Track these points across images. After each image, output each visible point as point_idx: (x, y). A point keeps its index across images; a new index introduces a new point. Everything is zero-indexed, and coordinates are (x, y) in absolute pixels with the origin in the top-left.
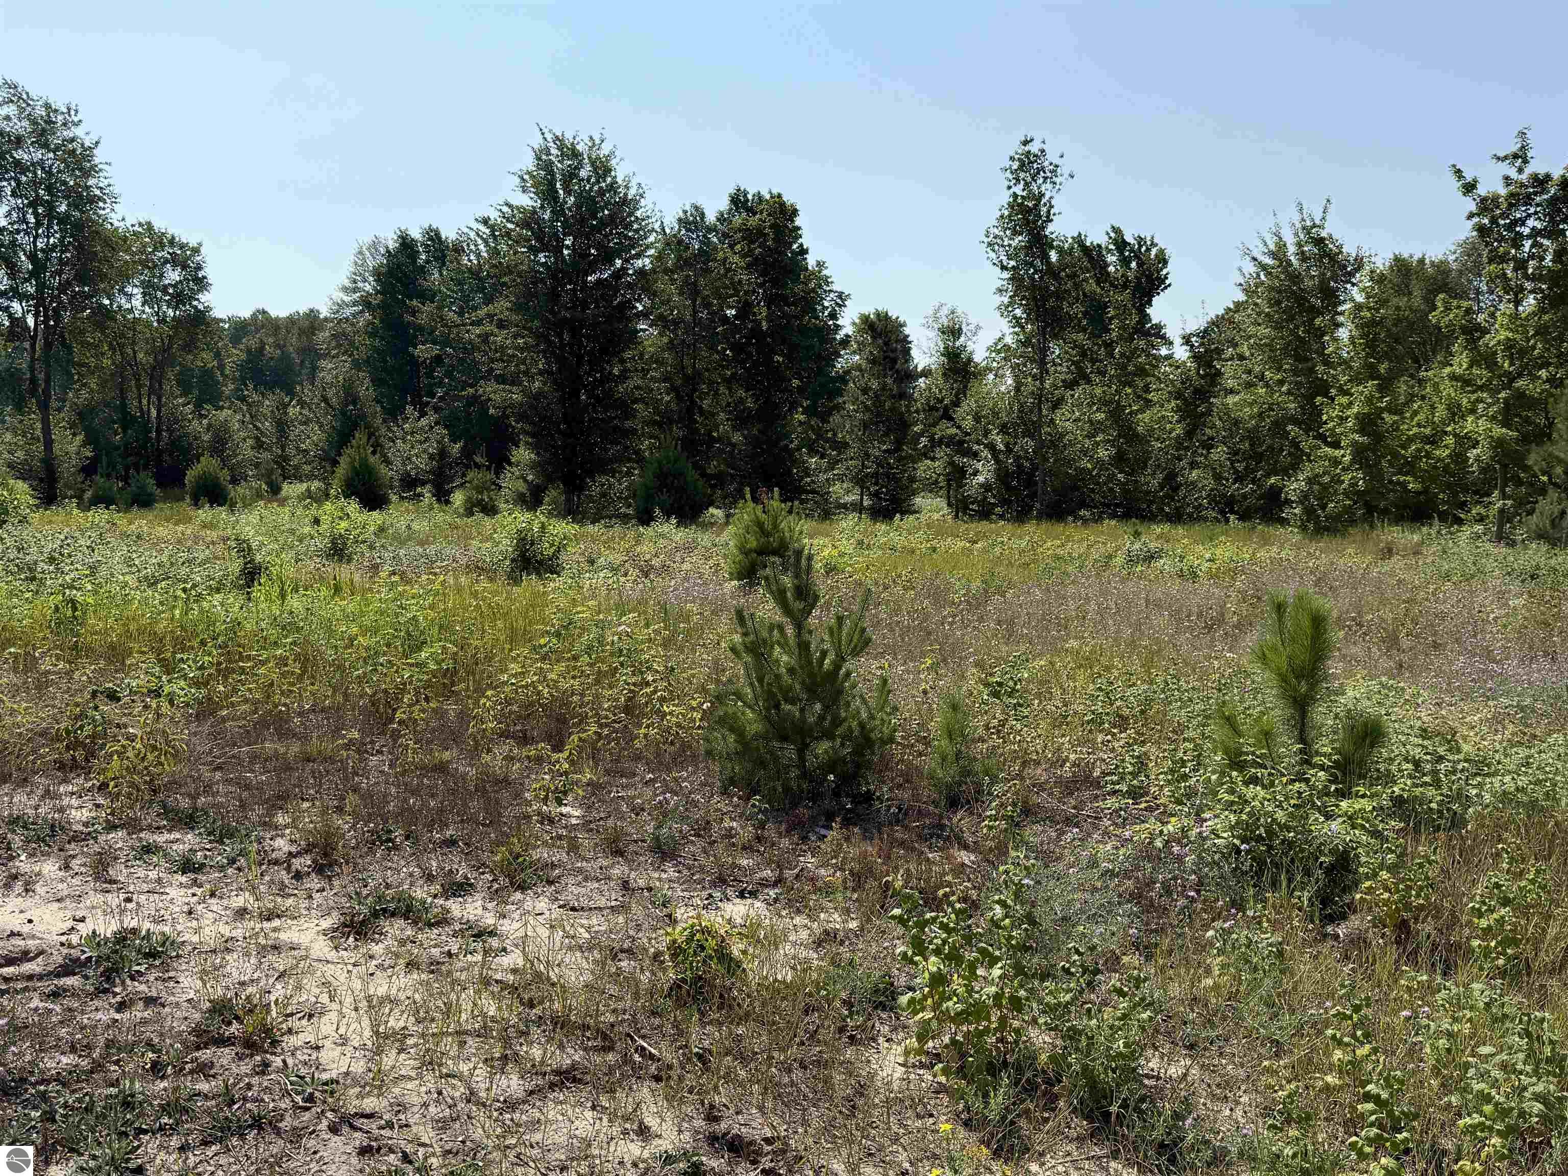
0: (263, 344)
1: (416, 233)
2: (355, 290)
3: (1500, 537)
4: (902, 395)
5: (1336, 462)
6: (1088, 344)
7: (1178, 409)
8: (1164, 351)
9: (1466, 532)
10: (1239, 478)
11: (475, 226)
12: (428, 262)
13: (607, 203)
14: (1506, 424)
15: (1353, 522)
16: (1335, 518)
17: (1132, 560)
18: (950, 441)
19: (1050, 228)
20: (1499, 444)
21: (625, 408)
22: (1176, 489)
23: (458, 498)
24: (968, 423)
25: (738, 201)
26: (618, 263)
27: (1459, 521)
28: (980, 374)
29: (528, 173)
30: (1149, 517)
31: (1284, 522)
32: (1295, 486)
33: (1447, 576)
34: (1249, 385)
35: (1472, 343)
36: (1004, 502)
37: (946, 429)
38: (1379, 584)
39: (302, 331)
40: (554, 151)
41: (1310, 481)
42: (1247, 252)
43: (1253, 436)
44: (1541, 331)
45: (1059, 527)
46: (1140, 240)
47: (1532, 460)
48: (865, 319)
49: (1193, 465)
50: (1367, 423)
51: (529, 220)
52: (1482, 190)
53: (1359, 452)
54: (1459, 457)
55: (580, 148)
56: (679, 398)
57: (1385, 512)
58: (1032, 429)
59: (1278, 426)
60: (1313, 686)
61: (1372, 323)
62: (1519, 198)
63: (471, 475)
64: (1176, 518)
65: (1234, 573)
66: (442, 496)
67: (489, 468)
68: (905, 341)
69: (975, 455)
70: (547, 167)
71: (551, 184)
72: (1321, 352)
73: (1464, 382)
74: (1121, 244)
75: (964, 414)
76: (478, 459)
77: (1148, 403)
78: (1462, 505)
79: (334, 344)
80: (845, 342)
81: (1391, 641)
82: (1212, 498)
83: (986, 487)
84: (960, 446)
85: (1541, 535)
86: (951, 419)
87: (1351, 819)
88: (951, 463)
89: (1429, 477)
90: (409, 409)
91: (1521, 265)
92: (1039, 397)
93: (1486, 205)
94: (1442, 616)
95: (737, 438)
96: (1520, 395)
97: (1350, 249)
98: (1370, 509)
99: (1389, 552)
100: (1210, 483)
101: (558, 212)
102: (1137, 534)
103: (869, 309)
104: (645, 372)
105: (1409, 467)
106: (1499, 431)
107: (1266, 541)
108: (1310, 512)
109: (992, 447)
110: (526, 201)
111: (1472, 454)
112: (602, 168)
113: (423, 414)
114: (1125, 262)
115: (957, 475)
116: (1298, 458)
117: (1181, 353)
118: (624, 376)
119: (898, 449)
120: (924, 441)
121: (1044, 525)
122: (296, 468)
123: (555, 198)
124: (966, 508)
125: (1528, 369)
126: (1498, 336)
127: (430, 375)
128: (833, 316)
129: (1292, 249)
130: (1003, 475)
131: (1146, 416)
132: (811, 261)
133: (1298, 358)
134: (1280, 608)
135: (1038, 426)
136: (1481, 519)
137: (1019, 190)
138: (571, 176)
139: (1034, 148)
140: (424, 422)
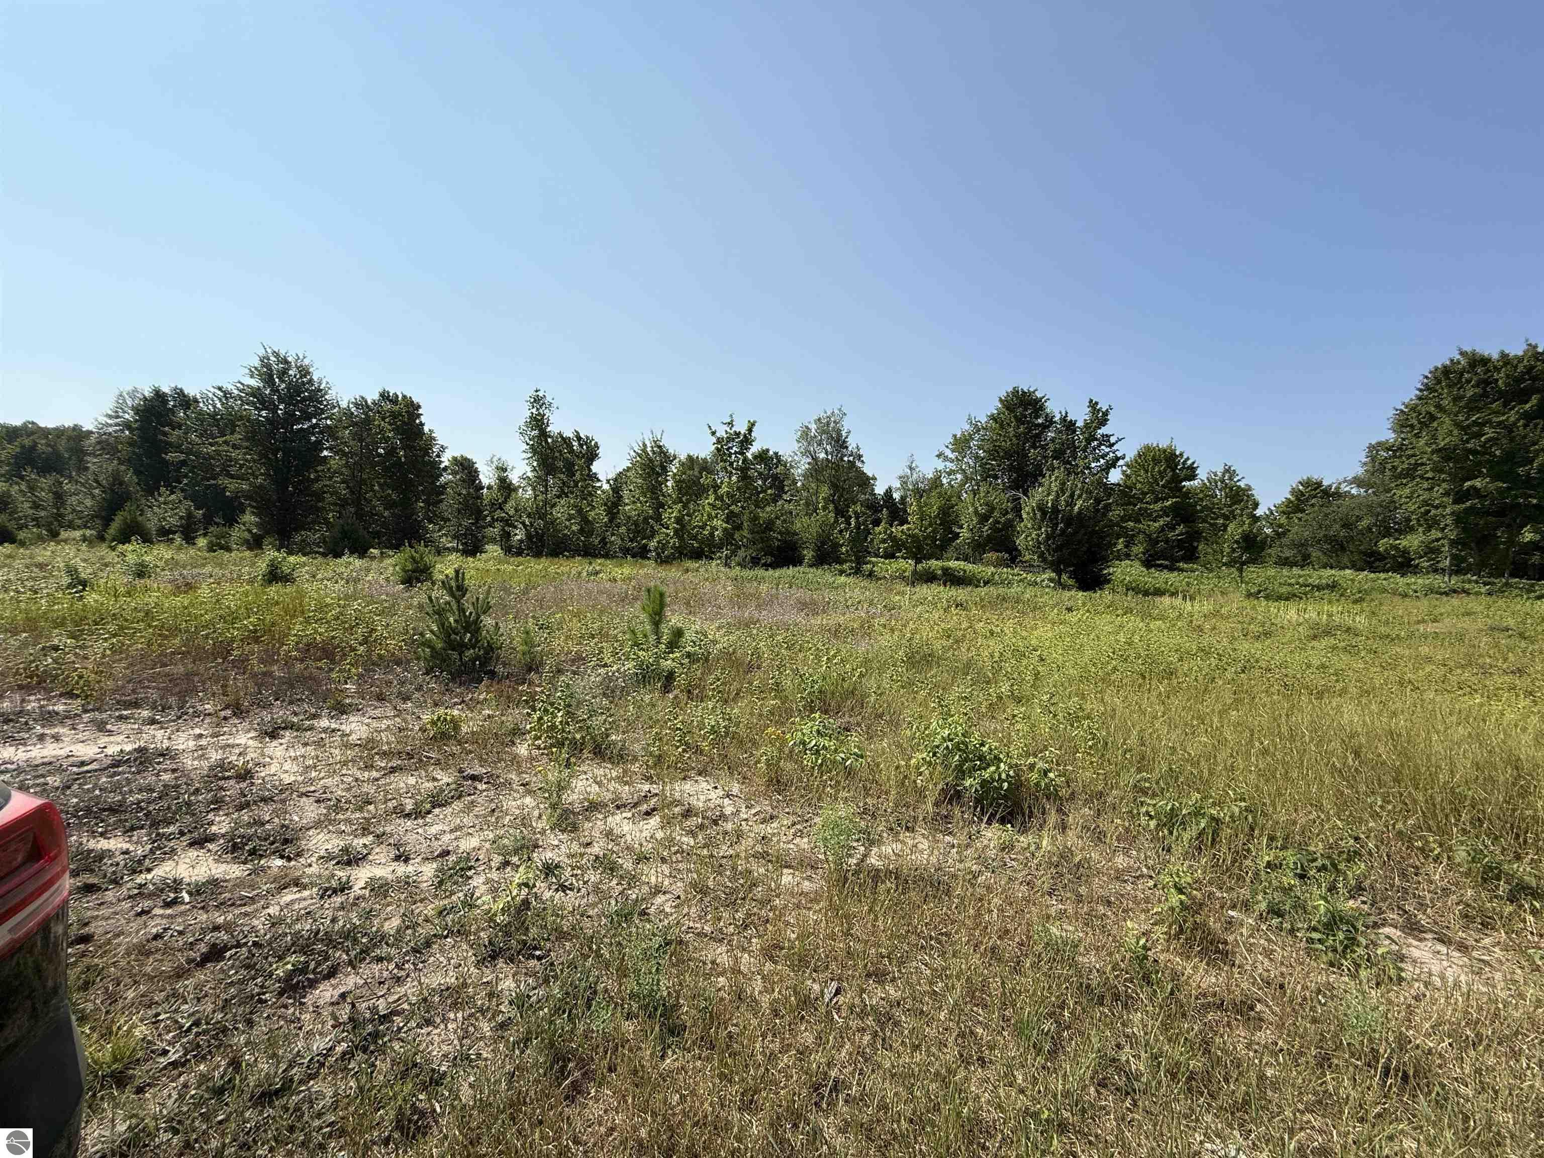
0: (35, 444)
1: (166, 389)
2: (117, 417)
3: (726, 565)
4: (478, 498)
5: (667, 535)
6: (565, 479)
7: (605, 510)
8: (598, 484)
9: (714, 563)
10: (631, 541)
11: (212, 390)
12: (174, 406)
13: (307, 390)
14: (727, 522)
15: (674, 559)
16: (668, 557)
17: (589, 574)
18: (502, 520)
19: (549, 429)
20: (725, 530)
21: (319, 496)
22: (606, 544)
23: (202, 542)
24: (512, 512)
25: (384, 396)
26: (314, 421)
27: (712, 559)
28: (515, 490)
29: (256, 368)
30: (595, 556)
31: (649, 559)
32: (653, 544)
33: (707, 580)
34: (634, 502)
35: (715, 492)
36: (529, 548)
37: (498, 514)
38: (683, 582)
39: (69, 438)
40: (272, 358)
41: (658, 542)
42: (632, 448)
43: (636, 524)
44: (739, 489)
45: (557, 560)
46: (587, 438)
47: (737, 536)
48: (455, 459)
49: (613, 534)
50: (679, 520)
51: (255, 393)
52: (718, 435)
53: (676, 531)
54: (712, 534)
55: (290, 359)
56: (352, 493)
57: (686, 555)
58: (542, 517)
59: (646, 520)
60: (660, 618)
61: (680, 481)
62: (730, 439)
63: (211, 529)
64: (606, 556)
65: (630, 579)
66: (190, 539)
67: (224, 525)
68: (476, 471)
69: (515, 527)
70: (268, 366)
71: (271, 376)
72: (661, 490)
73: (713, 506)
74: (579, 438)
75: (510, 507)
76: (217, 520)
77: (593, 508)
78: (713, 553)
79: (98, 447)
80: (445, 469)
81: (688, 604)
82: (620, 549)
83: (521, 541)
84: (508, 522)
85: (739, 564)
86: (502, 509)
87: (673, 660)
88: (503, 530)
89: (701, 542)
90: (162, 489)
91: (731, 464)
92: (546, 502)
93: (719, 441)
94: (705, 594)
95: (386, 514)
96: (732, 512)
97: (671, 451)
98: (681, 553)
99: (687, 571)
100: (619, 542)
101: (275, 390)
102: (590, 563)
103: (457, 454)
104: (330, 478)
105: (695, 538)
106: (725, 525)
107: (642, 567)
108: (658, 554)
109: (523, 523)
110: (254, 383)
111: (716, 533)
112: (304, 371)
113: (172, 493)
114: (581, 446)
115: (506, 536)
116: (653, 533)
117: (606, 487)
118: (317, 479)
119: (477, 522)
120: (489, 519)
121: (550, 559)
122: (71, 522)
123: (274, 383)
124: (510, 551)
125: (735, 502)
126: (724, 489)
127: (178, 470)
128: (438, 456)
129: (649, 449)
130: (529, 536)
131: (593, 513)
132: (426, 429)
133: (653, 493)
134: (649, 591)
135: (545, 514)
136: (720, 558)
137: (534, 411)
138: (283, 373)
139: (541, 394)
140: (173, 497)
